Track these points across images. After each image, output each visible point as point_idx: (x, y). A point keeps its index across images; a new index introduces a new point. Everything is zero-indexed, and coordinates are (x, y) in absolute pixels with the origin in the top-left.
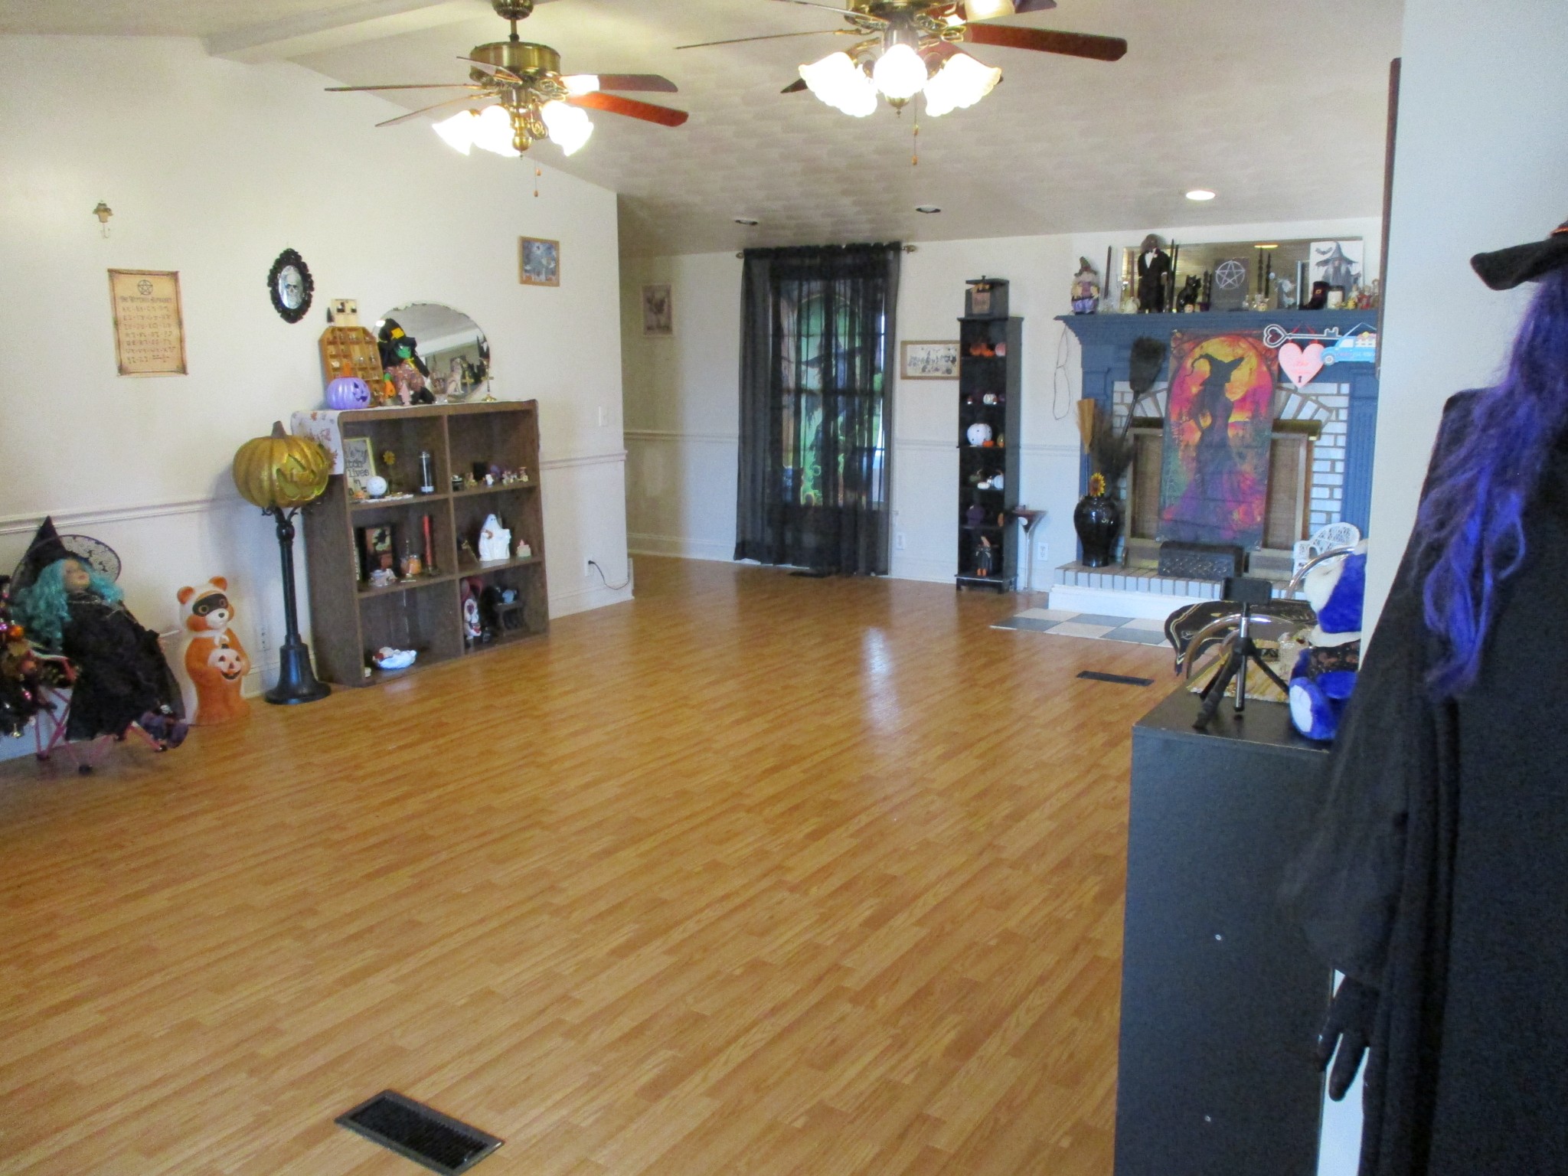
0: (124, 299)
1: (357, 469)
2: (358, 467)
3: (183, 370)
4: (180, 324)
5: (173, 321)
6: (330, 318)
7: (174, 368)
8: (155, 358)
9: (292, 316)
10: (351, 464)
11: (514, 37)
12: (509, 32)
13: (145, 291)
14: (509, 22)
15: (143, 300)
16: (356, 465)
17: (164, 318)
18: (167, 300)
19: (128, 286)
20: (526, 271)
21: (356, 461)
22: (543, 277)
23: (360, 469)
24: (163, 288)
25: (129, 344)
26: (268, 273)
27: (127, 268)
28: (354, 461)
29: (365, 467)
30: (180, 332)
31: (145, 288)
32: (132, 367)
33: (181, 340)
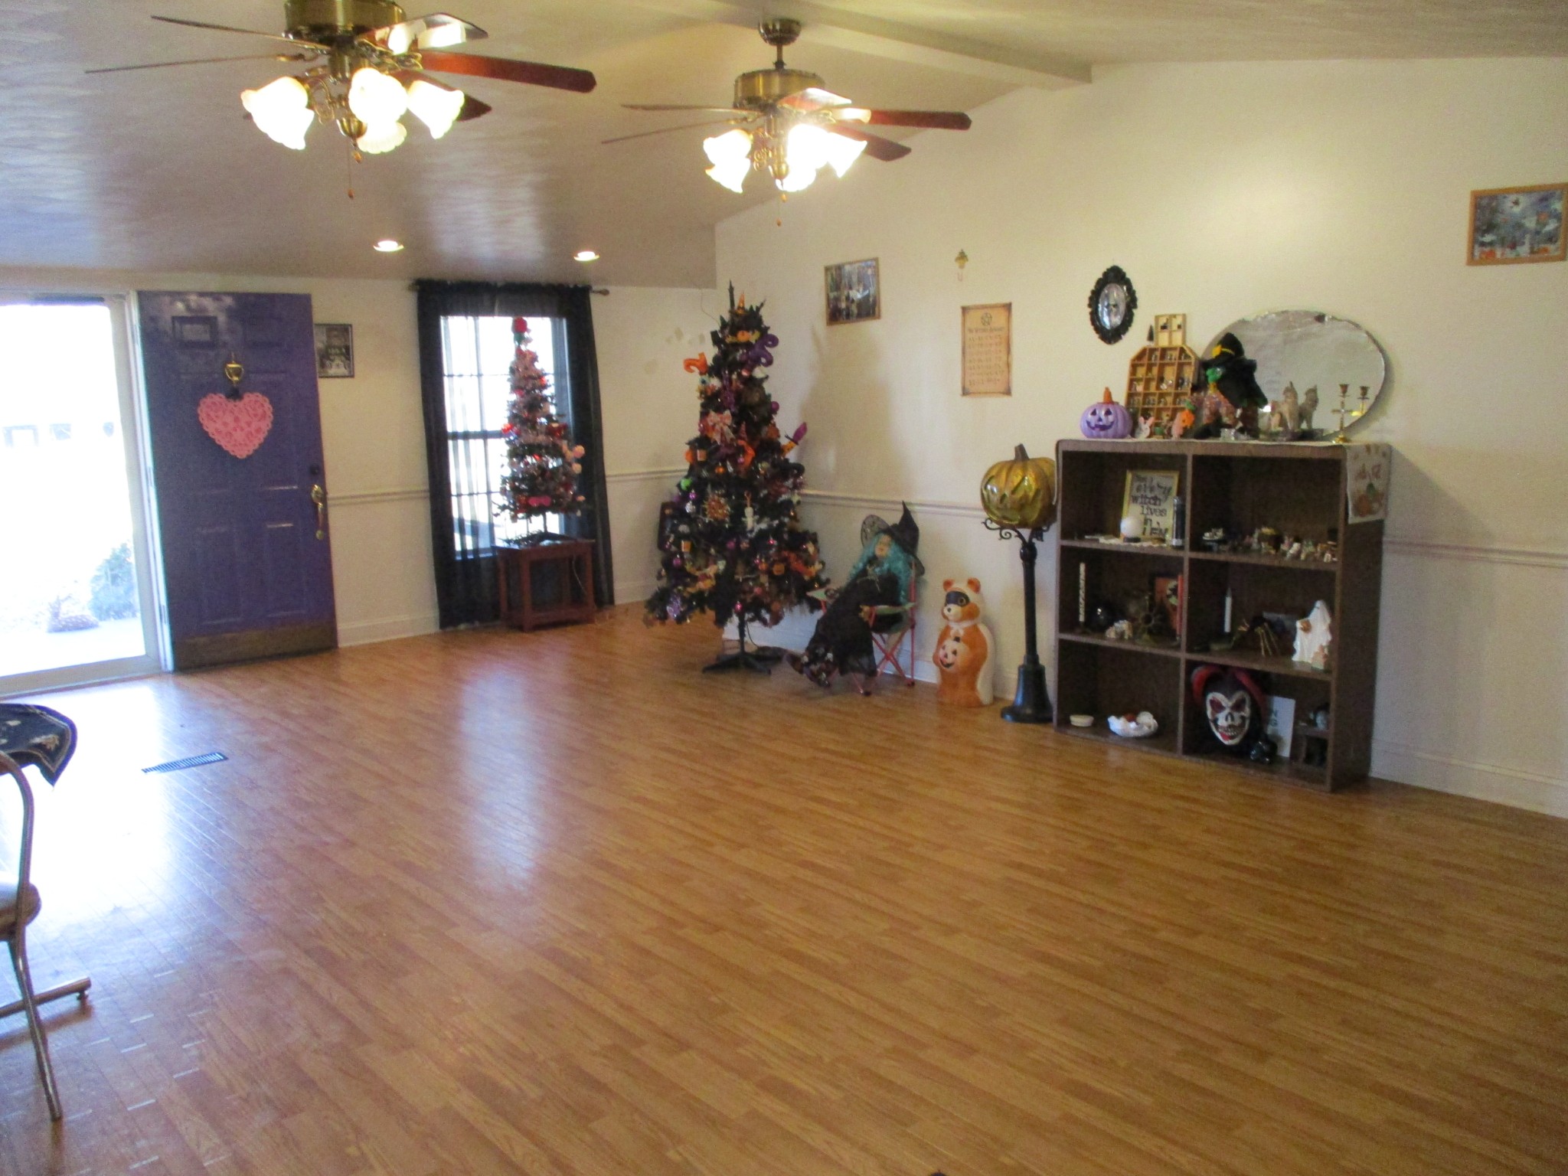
0: (971, 331)
1: (1153, 507)
2: (1155, 504)
3: (1008, 392)
4: (1009, 352)
5: (1003, 348)
6: (1151, 337)
7: (1002, 390)
8: (989, 381)
9: (1111, 336)
10: (1147, 500)
11: (779, 64)
12: (775, 59)
13: (986, 321)
14: (774, 49)
15: (984, 330)
16: (1152, 502)
17: (996, 345)
18: (1000, 329)
19: (975, 318)
20: (1483, 244)
21: (1155, 498)
22: (1524, 250)
23: (1156, 507)
24: (999, 319)
25: (971, 369)
26: (1089, 294)
27: (974, 304)
28: (1152, 498)
29: (1164, 506)
30: (1008, 358)
31: (987, 320)
32: (972, 389)
33: (1008, 365)
